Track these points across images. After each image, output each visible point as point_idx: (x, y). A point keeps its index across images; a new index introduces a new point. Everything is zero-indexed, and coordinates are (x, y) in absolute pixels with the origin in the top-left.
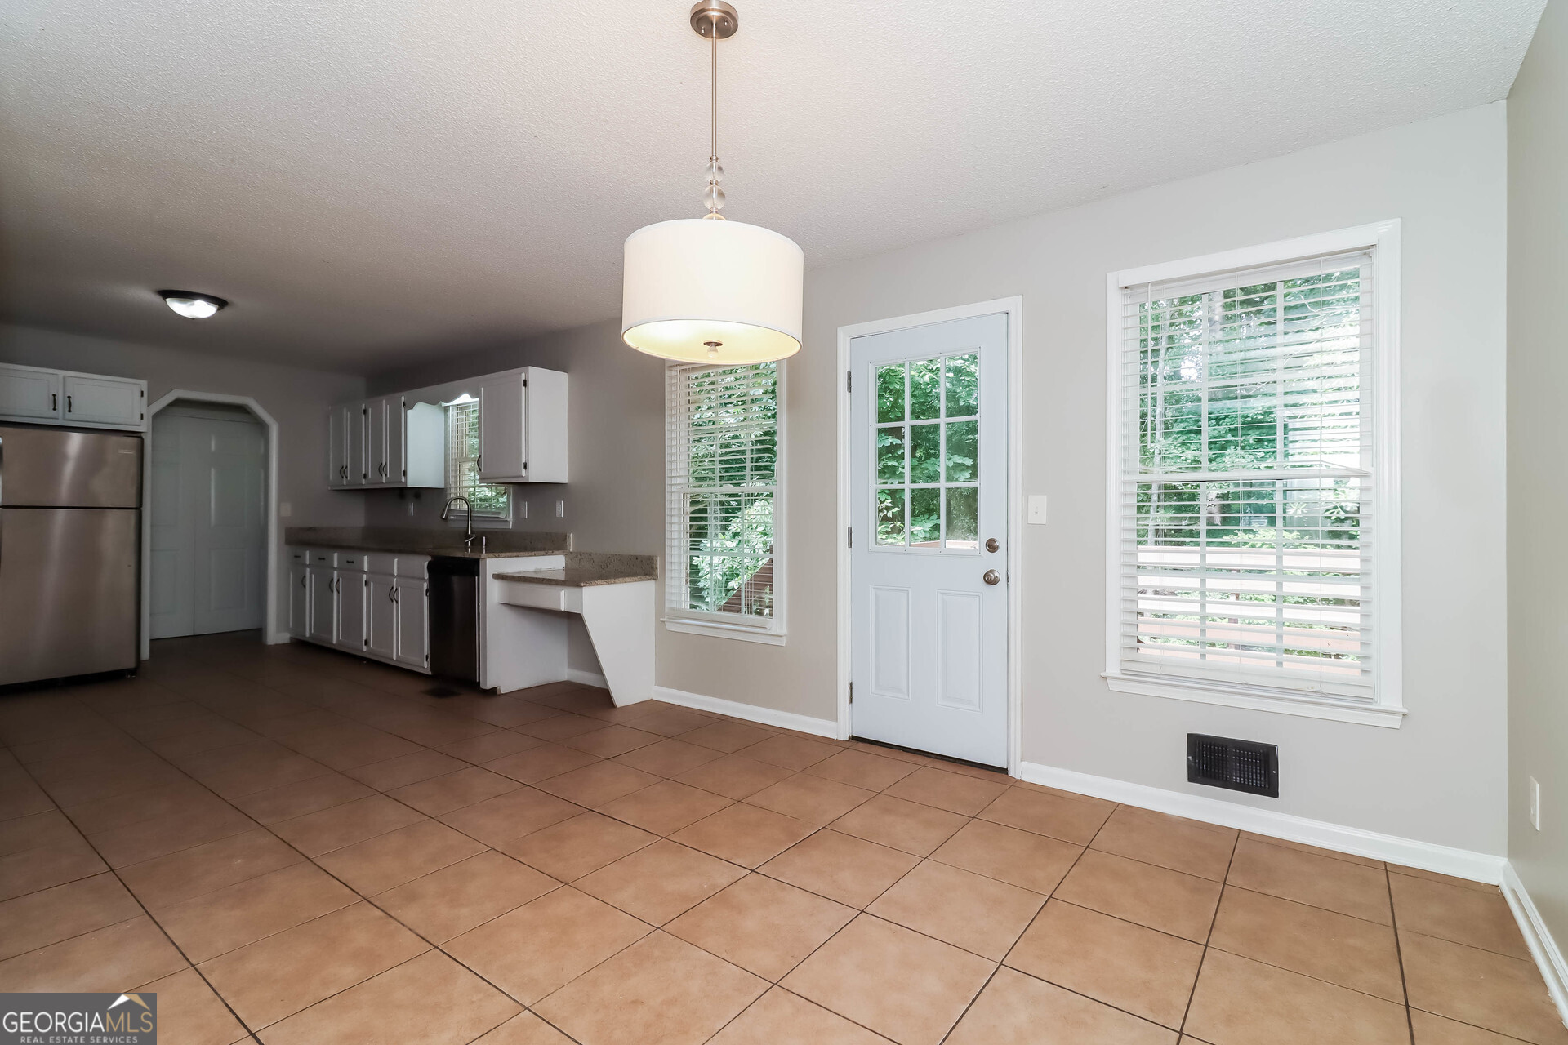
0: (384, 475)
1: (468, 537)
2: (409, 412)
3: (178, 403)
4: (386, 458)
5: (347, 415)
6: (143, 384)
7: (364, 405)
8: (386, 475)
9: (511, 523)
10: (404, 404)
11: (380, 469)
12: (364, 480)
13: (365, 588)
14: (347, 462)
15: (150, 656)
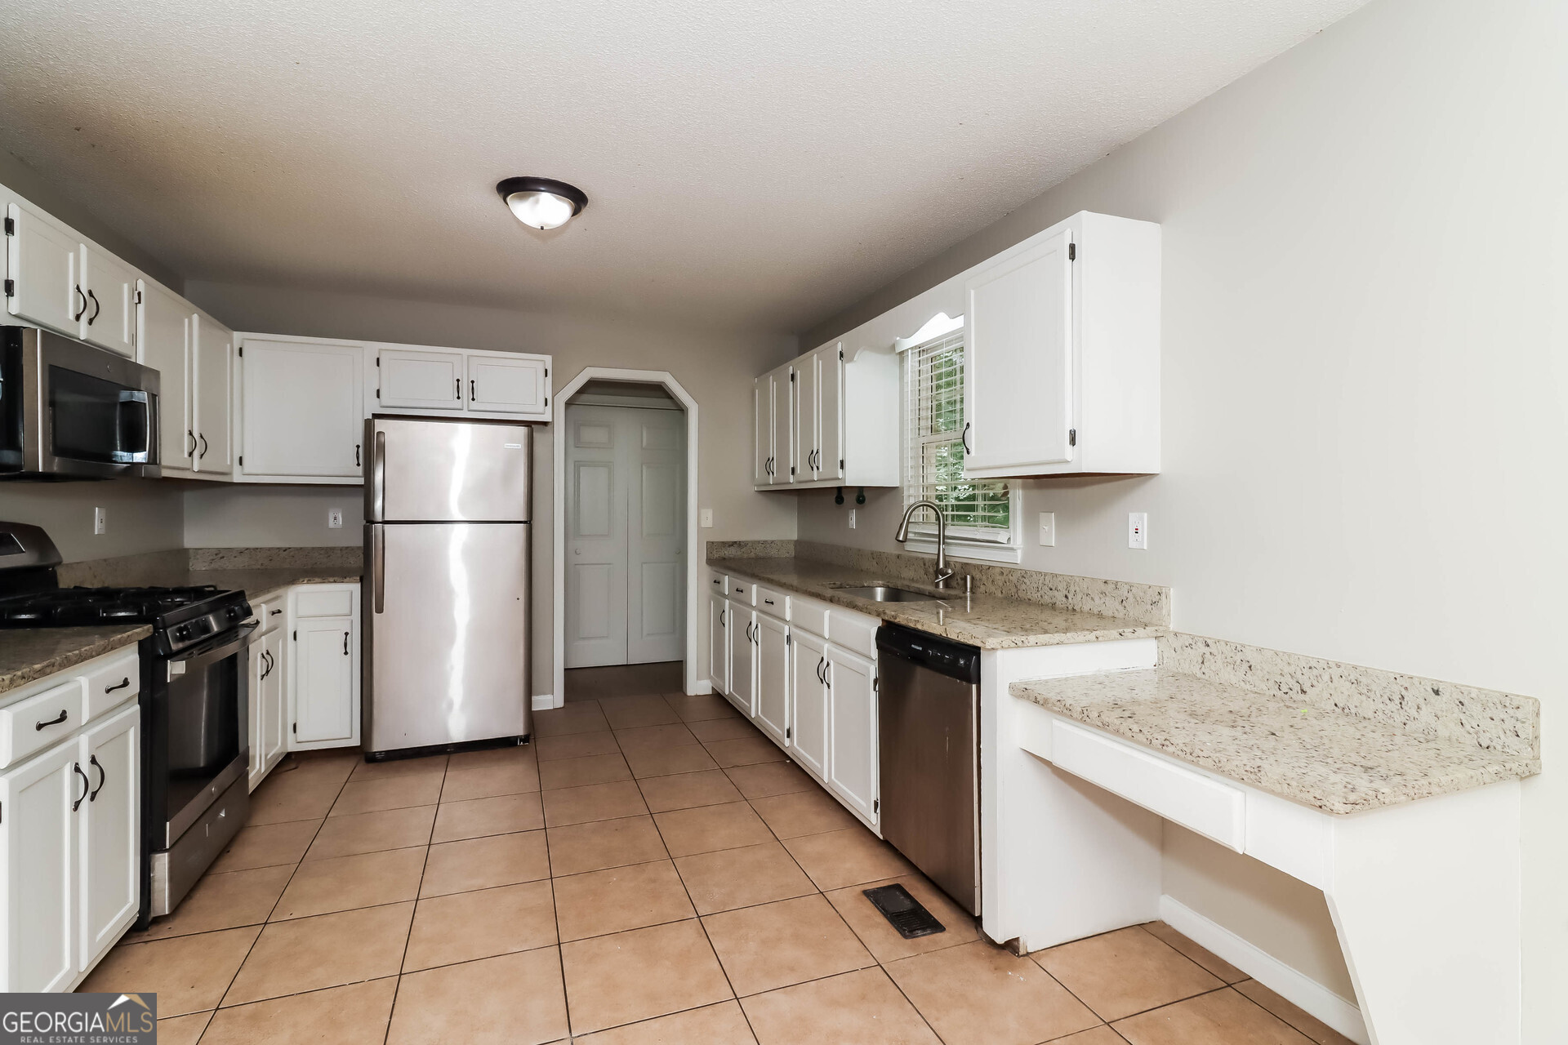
0: (815, 468)
1: (938, 572)
2: (848, 366)
3: (593, 385)
4: (818, 443)
5: (773, 386)
6: (548, 359)
7: (791, 368)
8: (818, 468)
9: (1019, 553)
10: (841, 355)
11: (811, 459)
12: (791, 476)
13: (787, 647)
14: (773, 452)
15: (566, 701)
